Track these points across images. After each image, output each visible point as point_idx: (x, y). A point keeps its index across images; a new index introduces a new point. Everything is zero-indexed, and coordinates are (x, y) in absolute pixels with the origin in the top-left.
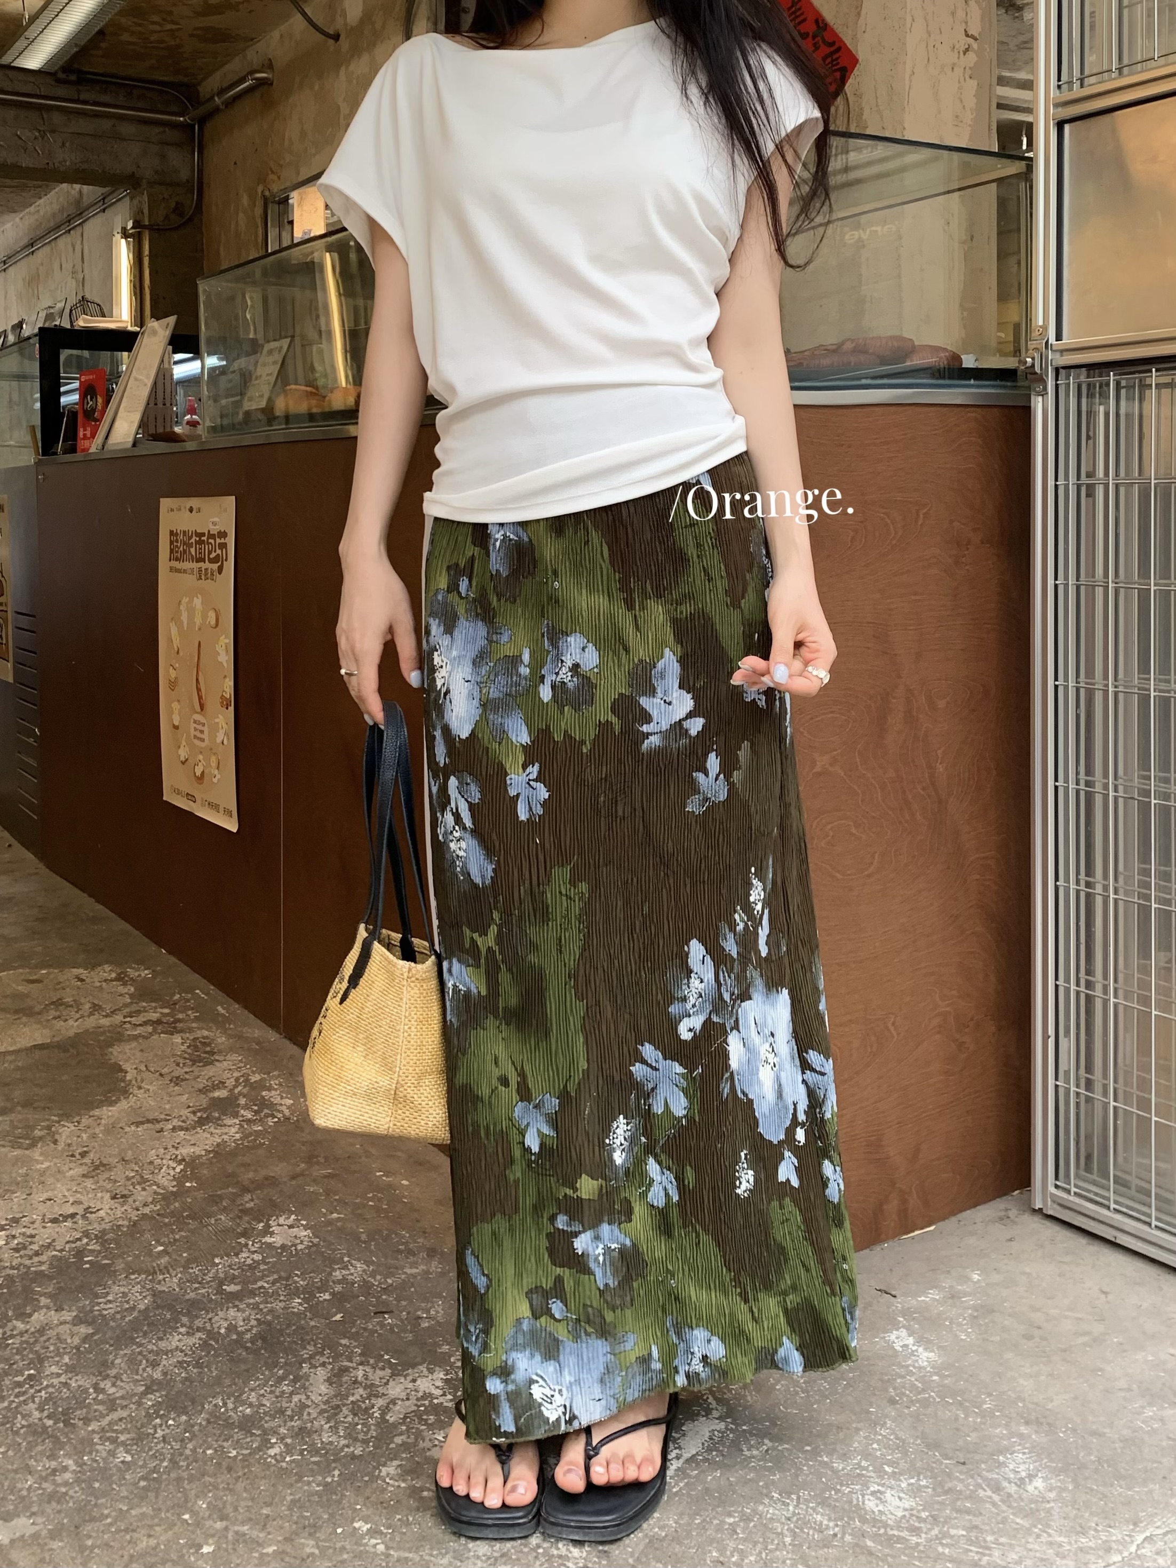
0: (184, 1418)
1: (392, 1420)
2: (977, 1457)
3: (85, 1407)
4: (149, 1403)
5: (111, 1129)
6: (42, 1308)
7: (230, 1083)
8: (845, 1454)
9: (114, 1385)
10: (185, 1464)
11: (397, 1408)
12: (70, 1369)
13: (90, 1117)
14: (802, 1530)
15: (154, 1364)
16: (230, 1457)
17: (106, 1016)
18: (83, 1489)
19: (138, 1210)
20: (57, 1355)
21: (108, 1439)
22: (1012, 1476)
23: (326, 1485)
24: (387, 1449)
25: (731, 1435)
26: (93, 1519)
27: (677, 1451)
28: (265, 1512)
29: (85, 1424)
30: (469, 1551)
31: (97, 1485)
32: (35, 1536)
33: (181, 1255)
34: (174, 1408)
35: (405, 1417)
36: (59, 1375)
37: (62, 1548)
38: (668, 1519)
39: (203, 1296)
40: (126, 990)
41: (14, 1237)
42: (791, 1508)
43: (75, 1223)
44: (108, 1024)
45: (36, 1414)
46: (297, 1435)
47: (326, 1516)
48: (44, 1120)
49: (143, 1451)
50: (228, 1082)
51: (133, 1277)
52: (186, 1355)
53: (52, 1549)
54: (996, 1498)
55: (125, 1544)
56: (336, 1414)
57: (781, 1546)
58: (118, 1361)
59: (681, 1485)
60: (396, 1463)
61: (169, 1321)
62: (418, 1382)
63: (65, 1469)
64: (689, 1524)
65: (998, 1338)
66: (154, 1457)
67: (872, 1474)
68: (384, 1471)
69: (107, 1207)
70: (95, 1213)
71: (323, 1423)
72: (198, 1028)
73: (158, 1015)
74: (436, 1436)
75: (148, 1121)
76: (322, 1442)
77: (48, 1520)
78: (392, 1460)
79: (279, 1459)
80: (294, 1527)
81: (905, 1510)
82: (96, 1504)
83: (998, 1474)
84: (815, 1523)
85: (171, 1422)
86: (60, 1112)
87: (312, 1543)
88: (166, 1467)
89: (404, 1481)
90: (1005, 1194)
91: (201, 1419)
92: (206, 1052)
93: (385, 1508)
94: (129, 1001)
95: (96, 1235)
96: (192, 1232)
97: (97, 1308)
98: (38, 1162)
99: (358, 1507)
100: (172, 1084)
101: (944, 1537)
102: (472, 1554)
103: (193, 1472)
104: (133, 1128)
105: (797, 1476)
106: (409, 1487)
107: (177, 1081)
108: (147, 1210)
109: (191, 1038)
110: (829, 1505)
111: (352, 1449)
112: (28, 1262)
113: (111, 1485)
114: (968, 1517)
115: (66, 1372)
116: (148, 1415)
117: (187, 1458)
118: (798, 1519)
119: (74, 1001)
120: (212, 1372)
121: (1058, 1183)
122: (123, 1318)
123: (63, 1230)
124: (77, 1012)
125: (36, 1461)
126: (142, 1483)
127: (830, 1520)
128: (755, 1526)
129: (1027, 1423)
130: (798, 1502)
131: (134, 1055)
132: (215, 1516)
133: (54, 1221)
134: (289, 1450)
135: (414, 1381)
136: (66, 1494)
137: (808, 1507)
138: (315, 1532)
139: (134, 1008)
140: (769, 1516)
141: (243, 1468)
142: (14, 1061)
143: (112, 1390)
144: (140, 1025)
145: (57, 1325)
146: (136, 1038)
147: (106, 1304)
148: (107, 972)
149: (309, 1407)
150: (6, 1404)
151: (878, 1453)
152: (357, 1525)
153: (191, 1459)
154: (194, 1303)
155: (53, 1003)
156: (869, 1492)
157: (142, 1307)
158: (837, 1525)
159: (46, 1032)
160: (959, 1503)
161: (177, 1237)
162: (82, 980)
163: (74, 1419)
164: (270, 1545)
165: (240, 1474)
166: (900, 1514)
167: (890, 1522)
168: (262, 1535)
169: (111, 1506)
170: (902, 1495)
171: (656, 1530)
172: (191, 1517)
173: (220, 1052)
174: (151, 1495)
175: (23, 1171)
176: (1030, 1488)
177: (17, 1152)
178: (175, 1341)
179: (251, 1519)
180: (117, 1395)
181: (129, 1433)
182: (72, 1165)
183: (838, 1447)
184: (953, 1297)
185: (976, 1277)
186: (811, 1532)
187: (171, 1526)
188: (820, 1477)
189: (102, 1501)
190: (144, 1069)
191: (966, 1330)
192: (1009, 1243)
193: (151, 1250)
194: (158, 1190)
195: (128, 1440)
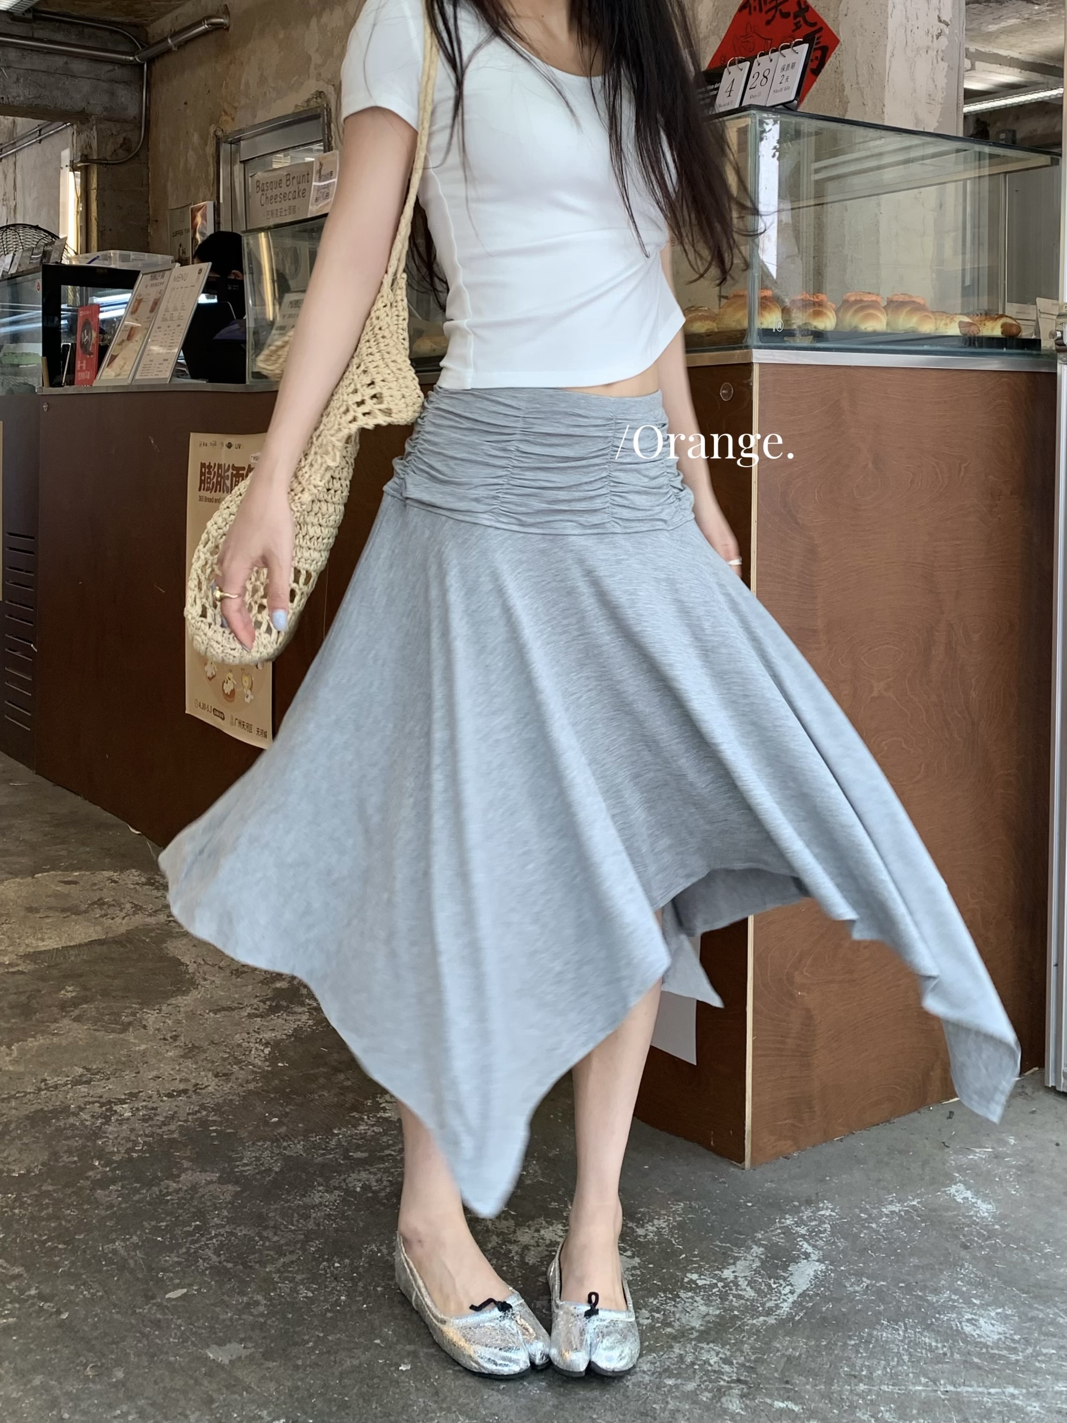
0: (347, 1261)
2: (1049, 1292)
3: (256, 1252)
4: (313, 1249)
5: (191, 1016)
6: (187, 1169)
8: (935, 1290)
9: (275, 1234)
10: (361, 1299)
12: (230, 1221)
13: (169, 1005)
14: (916, 1350)
15: (306, 1217)
17: (150, 915)
18: (278, 1319)
19: (243, 1086)
20: (216, 1209)
21: (287, 1278)
25: (832, 1275)
26: (296, 1344)
27: (789, 1287)
29: (261, 1266)
31: (290, 1316)
32: (251, 1358)
33: (298, 1126)
34: (336, 1253)
36: (223, 1226)
37: (278, 1367)
38: (798, 1342)
39: (331, 1160)
40: (161, 894)
41: (138, 1109)
42: (901, 1333)
43: (189, 1097)
44: (154, 922)
45: (214, 1258)
48: (126, 1008)
49: (320, 1288)
51: (259, 1144)
52: (331, 1209)
53: (269, 1368)
55: (332, 1364)
57: (901, 1362)
58: (271, 1214)
59: (802, 1314)
61: (306, 1181)
62: (542, 1232)
63: (257, 1303)
64: (818, 1346)
66: (331, 1293)
67: (963, 1305)
69: (213, 1083)
70: (204, 1089)
75: (224, 1009)
77: (257, 1345)
81: (999, 1334)
82: (294, 1332)
84: (925, 1344)
86: (140, 1001)
88: (345, 1301)
91: (362, 1262)
95: (212, 1108)
96: (300, 1106)
97: (236, 1170)
98: (135, 1044)
100: (234, 976)
101: (1038, 1355)
104: (212, 1014)
105: (899, 1307)
107: (238, 973)
108: (251, 1086)
110: (933, 1330)
112: (159, 1131)
113: (302, 1316)
114: (1054, 1339)
115: (228, 1223)
116: (314, 1259)
118: (910, 1342)
119: (115, 900)
120: (359, 1224)
122: (263, 1178)
124: (121, 911)
125: (228, 1296)
126: (329, 1315)
127: (937, 1341)
128: (874, 1347)
130: (906, 1328)
131: (189, 949)
132: (403, 1341)
133: (169, 1095)
135: (538, 1231)
136: (265, 1323)
137: (915, 1332)
140: (884, 1339)
142: (80, 954)
143: (276, 1238)
145: (206, 1184)
147: (243, 1166)
148: (134, 874)
150: (184, 1250)
151: (964, 1289)
153: (365, 1295)
154: (323, 1166)
155: (94, 903)
156: (964, 1319)
157: (277, 1169)
158: (945, 1346)
159: (98, 928)
160: (1044, 1328)
161: (287, 1110)
162: (115, 882)
163: (250, 1262)
166: (996, 1337)
167: (988, 1343)
170: (993, 1322)
172: (382, 1342)
174: (341, 1324)
175: (124, 1052)
177: (112, 1036)
178: (317, 1197)
180: (282, 1242)
181: (303, 1273)
182: (168, 1047)
183: (929, 1284)
184: (996, 1157)
185: (1012, 1141)
186: (924, 1351)
187: (367, 1349)
188: (919, 1307)
189: (297, 1329)
190: (203, 963)
191: (1015, 1186)
192: (1032, 1115)
193: (268, 1122)
194: (255, 1069)
195: (304, 1279)
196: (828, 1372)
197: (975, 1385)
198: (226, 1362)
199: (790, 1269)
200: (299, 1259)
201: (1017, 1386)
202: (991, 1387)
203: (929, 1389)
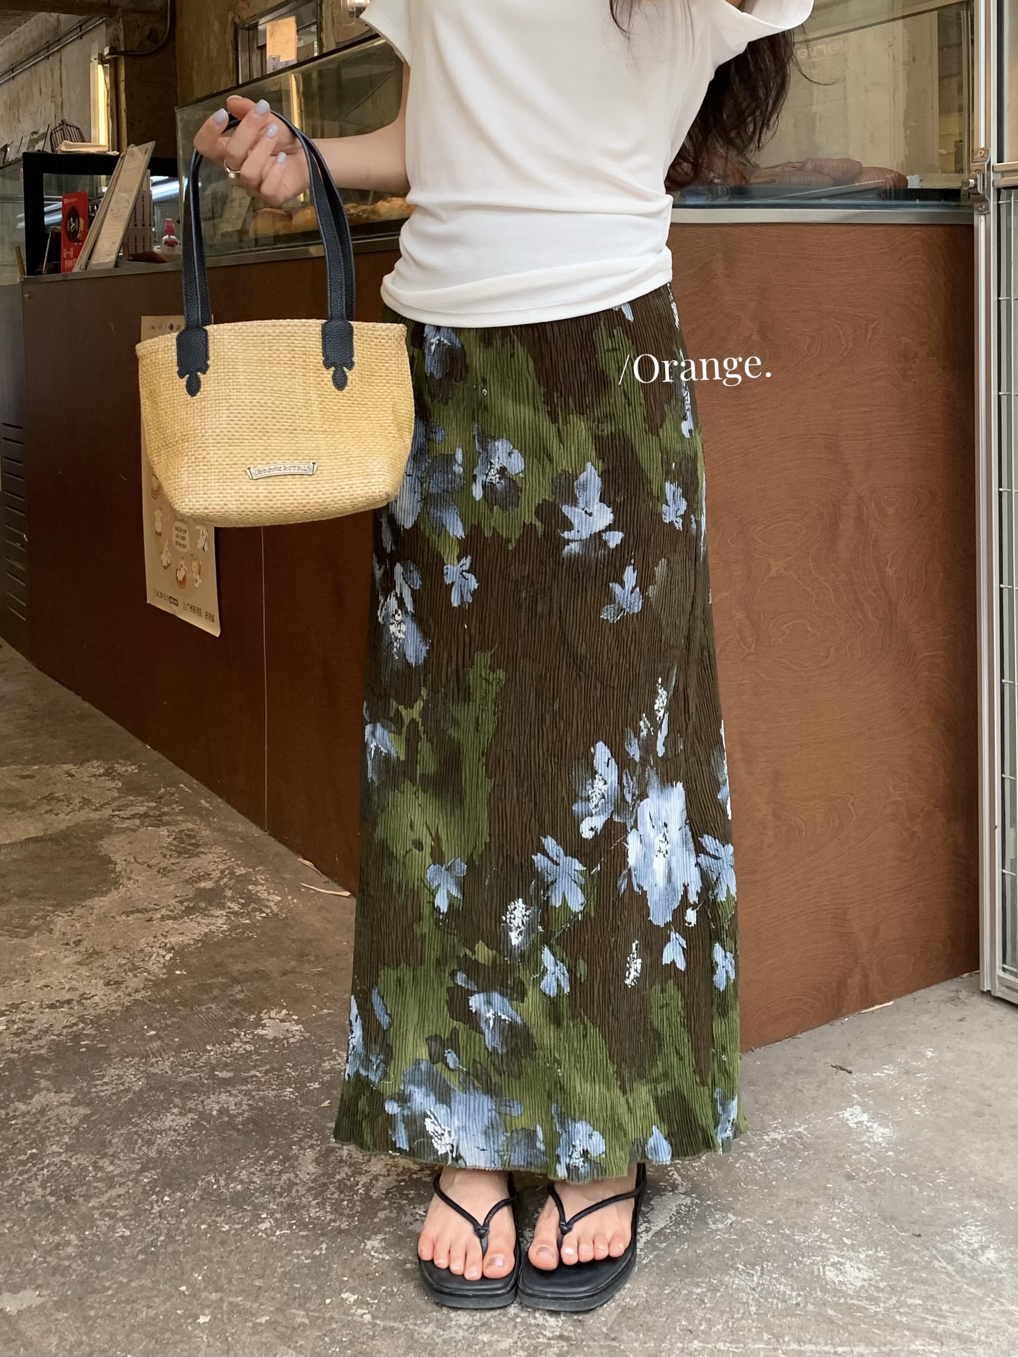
0: (179, 1194)
1: (375, 1196)
2: (932, 1229)
3: (85, 1184)
4: (146, 1180)
5: (103, 919)
6: (42, 1090)
7: (216, 874)
8: (806, 1227)
9: (112, 1163)
10: (181, 1238)
11: (380, 1183)
12: (69, 1148)
13: (83, 907)
14: (766, 1300)
15: (150, 1143)
16: (223, 1232)
17: (96, 810)
18: (84, 1262)
19: (130, 996)
20: (58, 1135)
21: (108, 1214)
22: (965, 1247)
23: (314, 1257)
24: (372, 1223)
25: (697, 1210)
26: (94, 1291)
27: (646, 1225)
28: (257, 1284)
29: (85, 1200)
30: (451, 1320)
32: (42, 1307)
33: (173, 1040)
34: (169, 1185)
35: (388, 1193)
36: (60, 1154)
37: (67, 1318)
38: (639, 1289)
39: (195, 1079)
40: (114, 785)
41: (14, 1022)
42: (755, 1279)
43: (71, 1008)
44: (97, 817)
45: (39, 1191)
46: (286, 1210)
47: (315, 1288)
48: (40, 910)
49: (140, 1226)
50: (213, 873)
51: (127, 1060)
52: (179, 1134)
53: (57, 1320)
54: (950, 1269)
55: (126, 1315)
56: (323, 1192)
57: (747, 1314)
58: (115, 1140)
59: (651, 1257)
60: (380, 1236)
61: (162, 1102)
63: (68, 1243)
64: (660, 1295)
65: (950, 1115)
66: (151, 1231)
67: (832, 1246)
68: (369, 1244)
69: (101, 993)
70: (90, 998)
71: (311, 1199)
72: (184, 821)
73: (145, 808)
74: (417, 1210)
75: (138, 911)
76: (310, 1217)
77: (52, 1292)
78: (376, 1234)
79: (270, 1232)
80: (285, 1298)
81: (864, 1280)
82: (97, 1277)
83: (952, 1246)
84: (779, 1293)
85: (166, 1198)
86: (55, 902)
87: (302, 1313)
88: (163, 1241)
89: (387, 1254)
90: (956, 976)
91: (195, 1195)
92: (191, 845)
93: (371, 1280)
94: (117, 795)
95: (91, 1020)
96: (183, 1018)
97: (93, 1090)
98: (34, 950)
99: (346, 1279)
100: (160, 875)
101: (900, 1307)
102: (454, 1323)
103: (189, 1245)
104: (124, 917)
105: (761, 1248)
106: (393, 1260)
107: (164, 871)
108: (138, 996)
109: (177, 830)
110: (792, 1276)
111: (338, 1223)
112: (28, 1046)
113: (112, 1258)
114: (923, 1287)
115: (66, 1151)
116: (144, 1192)
117: (183, 1232)
118: (761, 1292)
119: (65, 795)
120: (204, 1151)
121: (1006, 966)
122: (119, 1099)
123: (60, 1016)
124: (68, 806)
125: (40, 1235)
126: (141, 1257)
127: (792, 1290)
128: (721, 1296)
129: (979, 1197)
130: (762, 1273)
131: (123, 846)
132: (210, 1288)
133: (52, 1006)
134: (279, 1224)
136: (69, 1267)
137: (771, 1278)
138: (305, 1303)
139: (122, 802)
140: (734, 1286)
141: (236, 1241)
142: (10, 853)
143: (111, 1168)
144: (128, 818)
145: (57, 1106)
146: (123, 831)
147: (102, 1085)
148: (96, 767)
149: (297, 1184)
150: (10, 1181)
151: (838, 1226)
152: (344, 1296)
153: (186, 1233)
154: (185, 1085)
155: (45, 798)
156: (829, 1263)
157: (136, 1089)
158: (799, 1295)
159: (40, 825)
160: (915, 1274)
161: (169, 1022)
162: (72, 776)
163: (74, 1196)
164: (263, 1315)
165: (233, 1248)
166: (859, 1284)
167: (850, 1292)
168: (255, 1306)
169: (112, 1279)
170: (861, 1266)
171: (628, 1300)
172: (188, 1289)
173: (205, 844)
174: (150, 1268)
175: (21, 959)
176: (983, 1259)
177: (15, 941)
178: (168, 1120)
179: (244, 1291)
180: (115, 1173)
181: (127, 1209)
182: (67, 953)
183: (799, 1220)
184: (907, 1073)
185: (929, 1054)
186: (775, 1301)
187: (169, 1297)
188: (782, 1248)
189: (104, 1273)
190: (133, 860)
191: (920, 1106)
192: (960, 1023)
193: (144, 1034)
194: (149, 977)
195: (126, 1215)
196: (663, 1326)
197: (822, 1342)
198: (14, 1313)
199: (652, 1203)
200: (128, 1192)
201: (869, 1343)
202: (839, 1345)
203: (771, 1347)
